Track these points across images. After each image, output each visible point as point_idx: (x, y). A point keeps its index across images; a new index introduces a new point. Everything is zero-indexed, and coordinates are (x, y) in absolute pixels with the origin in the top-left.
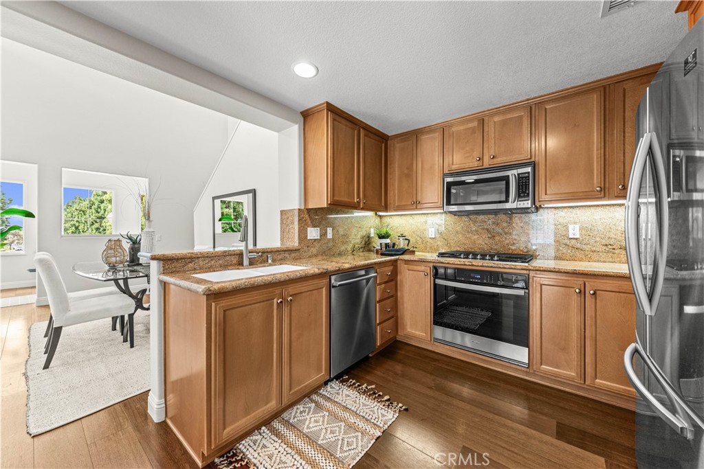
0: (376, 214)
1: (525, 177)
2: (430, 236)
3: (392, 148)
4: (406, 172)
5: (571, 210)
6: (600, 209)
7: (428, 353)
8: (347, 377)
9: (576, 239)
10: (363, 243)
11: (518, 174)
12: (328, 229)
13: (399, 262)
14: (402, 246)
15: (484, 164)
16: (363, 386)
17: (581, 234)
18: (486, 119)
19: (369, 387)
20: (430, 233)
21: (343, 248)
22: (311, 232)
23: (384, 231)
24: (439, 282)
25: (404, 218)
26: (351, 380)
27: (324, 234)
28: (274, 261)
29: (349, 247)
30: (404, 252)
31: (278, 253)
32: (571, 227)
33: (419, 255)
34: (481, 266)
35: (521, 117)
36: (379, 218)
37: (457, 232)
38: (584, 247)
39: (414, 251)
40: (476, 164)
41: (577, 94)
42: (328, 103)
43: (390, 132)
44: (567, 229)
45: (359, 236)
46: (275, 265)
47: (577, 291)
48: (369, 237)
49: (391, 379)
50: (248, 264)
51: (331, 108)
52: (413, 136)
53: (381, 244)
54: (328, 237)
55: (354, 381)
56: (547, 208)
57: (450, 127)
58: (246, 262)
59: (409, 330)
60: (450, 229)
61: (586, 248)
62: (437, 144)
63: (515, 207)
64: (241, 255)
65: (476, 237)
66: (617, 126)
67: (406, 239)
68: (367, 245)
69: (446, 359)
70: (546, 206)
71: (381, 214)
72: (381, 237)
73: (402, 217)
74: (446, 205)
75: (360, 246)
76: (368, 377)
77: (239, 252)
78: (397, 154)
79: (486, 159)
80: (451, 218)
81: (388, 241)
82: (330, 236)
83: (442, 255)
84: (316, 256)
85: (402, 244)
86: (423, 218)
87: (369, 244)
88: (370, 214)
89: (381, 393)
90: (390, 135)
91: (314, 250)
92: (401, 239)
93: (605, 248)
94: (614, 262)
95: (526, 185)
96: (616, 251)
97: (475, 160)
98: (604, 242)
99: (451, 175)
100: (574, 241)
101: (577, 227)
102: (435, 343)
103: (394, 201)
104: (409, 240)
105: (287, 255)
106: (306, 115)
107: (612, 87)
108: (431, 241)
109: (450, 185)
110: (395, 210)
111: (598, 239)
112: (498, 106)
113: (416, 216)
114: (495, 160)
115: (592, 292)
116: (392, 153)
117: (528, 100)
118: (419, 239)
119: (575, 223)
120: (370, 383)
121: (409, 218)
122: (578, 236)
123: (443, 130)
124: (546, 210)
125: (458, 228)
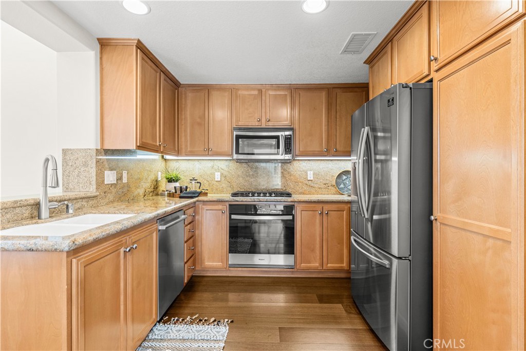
0: (163, 157)
1: (289, 138)
2: (216, 180)
3: (184, 96)
4: (198, 120)
5: (309, 162)
6: (323, 162)
7: (224, 278)
8: (167, 317)
9: (311, 180)
10: (152, 187)
11: (285, 136)
12: (124, 172)
13: (197, 203)
14: (193, 189)
15: (262, 124)
16: (188, 319)
17: (314, 178)
18: (264, 90)
19: (193, 318)
20: (216, 177)
21: (136, 193)
22: (108, 176)
23: (173, 175)
24: (233, 217)
25: (192, 162)
26: (173, 319)
27: (120, 179)
28: (76, 210)
29: (141, 191)
30: (200, 194)
31: (75, 201)
32: (309, 172)
33: (211, 196)
34: (266, 201)
35: (286, 95)
36: (164, 161)
37: (238, 176)
38: (315, 185)
39: (207, 193)
40: (257, 124)
41: (315, 88)
42: (139, 41)
43: (182, 80)
44: (307, 174)
45: (149, 181)
46: (79, 215)
47: (320, 212)
48: (157, 181)
49: (207, 306)
50: (48, 215)
51: (140, 46)
52: (205, 90)
53: (175, 187)
54: (124, 182)
55: (176, 318)
56: (298, 160)
57: (238, 90)
58: (45, 213)
59: (206, 263)
60: (233, 173)
61: (316, 186)
62: (227, 102)
63: (283, 158)
64: (37, 205)
65: (252, 180)
66: (333, 113)
67: (198, 182)
68: (155, 190)
69: (239, 279)
70: (297, 158)
71: (167, 157)
72: (170, 180)
73: (190, 162)
74: (236, 154)
75: (150, 190)
76: (187, 311)
77: (32, 202)
78: (189, 102)
79: (263, 120)
80: (233, 165)
81: (177, 184)
82: (125, 180)
83: (235, 195)
84: (112, 202)
85: (193, 187)
86: (210, 164)
87: (157, 188)
88: (156, 156)
89: (206, 318)
90: (181, 83)
91: (110, 197)
92: (193, 182)
93: (324, 186)
94: (328, 194)
95: (289, 143)
96: (329, 188)
97: (256, 120)
98: (324, 182)
99: (240, 129)
100: (310, 182)
101: (312, 172)
102: (231, 269)
103: (186, 146)
104: (200, 183)
105: (84, 203)
106: (104, 44)
107: (331, 90)
108: (217, 184)
109: (238, 137)
110: (187, 155)
111: (321, 181)
112: (272, 84)
113: (203, 161)
114: (269, 122)
115: (326, 212)
116: (183, 100)
117: (290, 85)
118: (206, 182)
119: (311, 170)
120: (192, 315)
121: (196, 163)
122: (312, 179)
123: (232, 91)
124: (297, 162)
125: (240, 173)
